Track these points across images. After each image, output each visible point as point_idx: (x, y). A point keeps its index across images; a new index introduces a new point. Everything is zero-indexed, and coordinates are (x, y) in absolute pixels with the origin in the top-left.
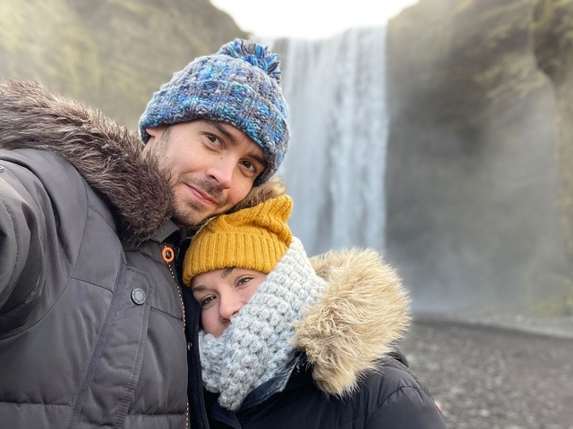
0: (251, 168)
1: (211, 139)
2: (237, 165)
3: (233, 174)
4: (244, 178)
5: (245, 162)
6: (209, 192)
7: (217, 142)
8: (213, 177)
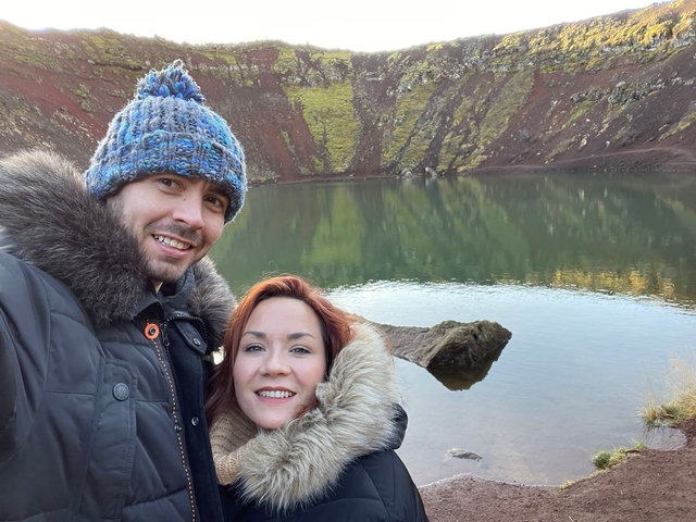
0: (217, 203)
1: (165, 183)
2: (203, 204)
3: (202, 213)
4: (214, 215)
5: (208, 199)
6: (182, 236)
7: (173, 185)
8: (182, 221)
